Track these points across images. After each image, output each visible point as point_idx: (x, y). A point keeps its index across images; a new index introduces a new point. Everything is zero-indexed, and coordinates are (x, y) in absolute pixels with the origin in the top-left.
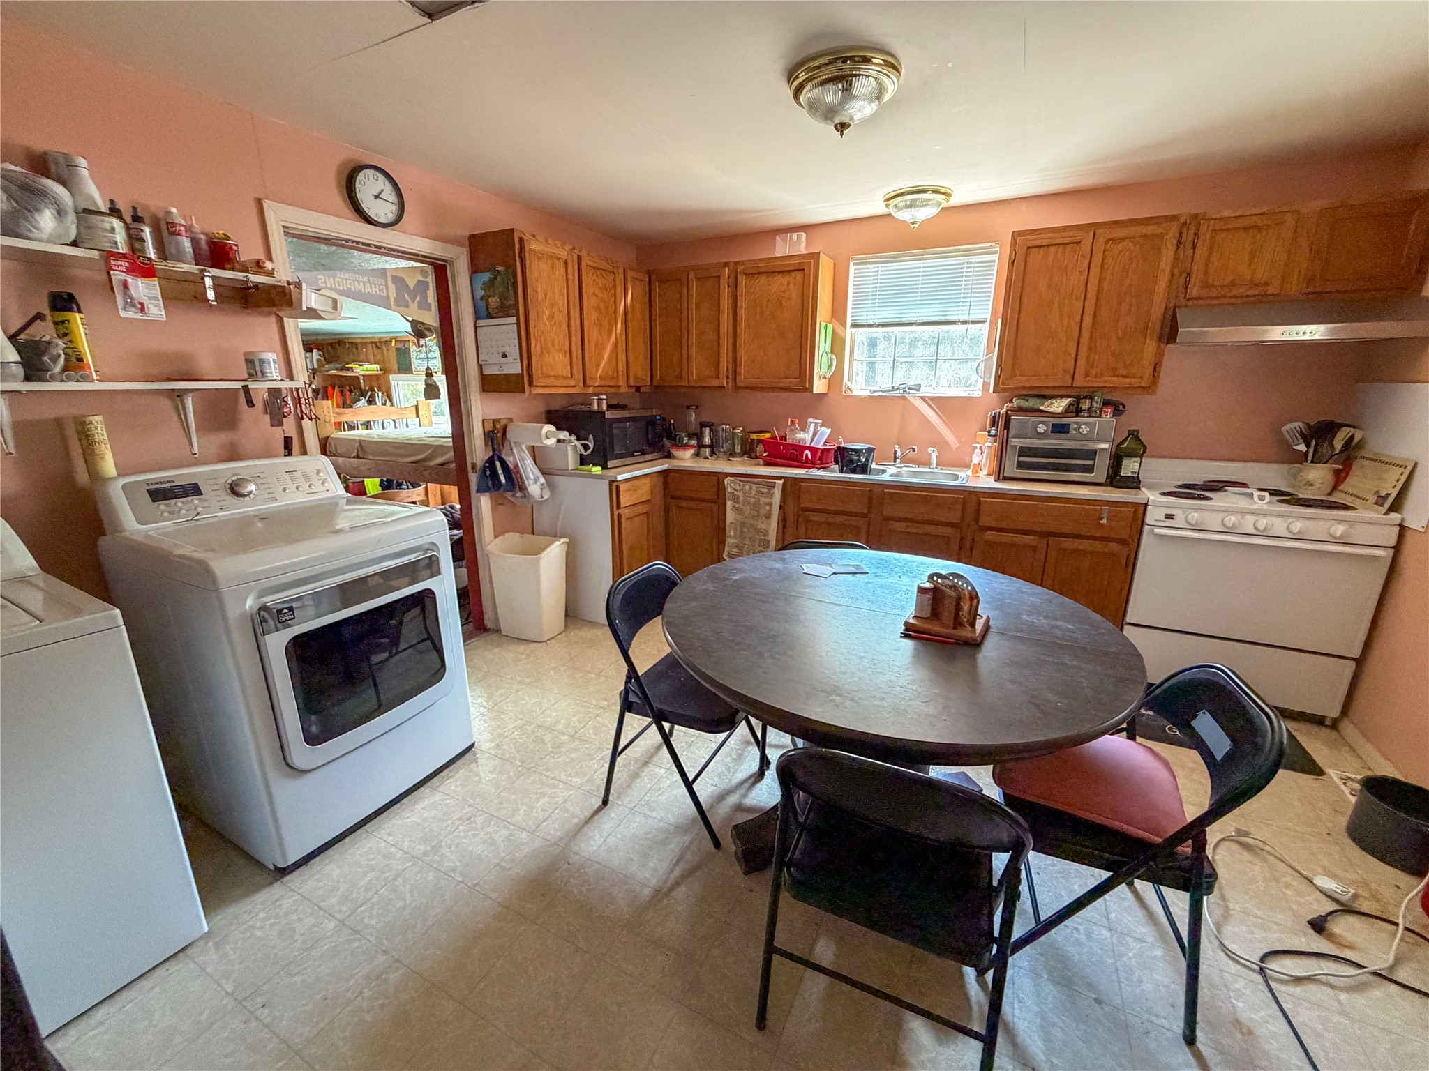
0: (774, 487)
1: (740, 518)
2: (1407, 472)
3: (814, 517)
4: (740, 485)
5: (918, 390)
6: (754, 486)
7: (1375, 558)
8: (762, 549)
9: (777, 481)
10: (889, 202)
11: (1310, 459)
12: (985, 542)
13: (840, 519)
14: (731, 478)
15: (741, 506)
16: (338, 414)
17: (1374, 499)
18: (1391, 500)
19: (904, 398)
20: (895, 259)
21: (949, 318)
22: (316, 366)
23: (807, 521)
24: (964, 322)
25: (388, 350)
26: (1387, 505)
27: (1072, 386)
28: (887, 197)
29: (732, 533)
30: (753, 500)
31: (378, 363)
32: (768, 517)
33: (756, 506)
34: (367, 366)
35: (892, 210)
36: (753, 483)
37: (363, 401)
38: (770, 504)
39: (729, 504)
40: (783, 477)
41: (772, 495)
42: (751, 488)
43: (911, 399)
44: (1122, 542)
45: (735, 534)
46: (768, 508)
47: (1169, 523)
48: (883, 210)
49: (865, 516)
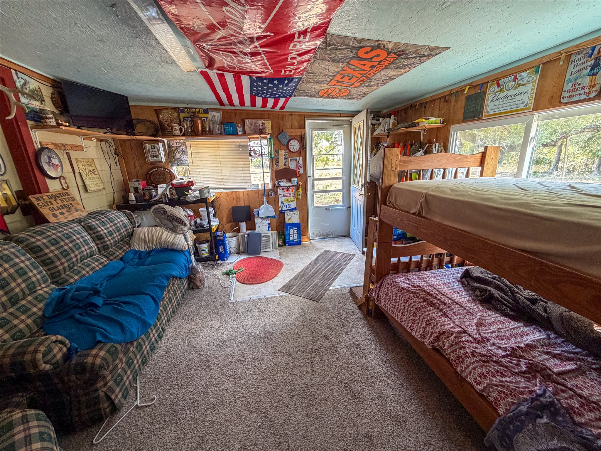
16: (404, 162)
22: (391, 127)
25: (456, 101)
31: (442, 117)
34: (432, 119)
37: (421, 152)
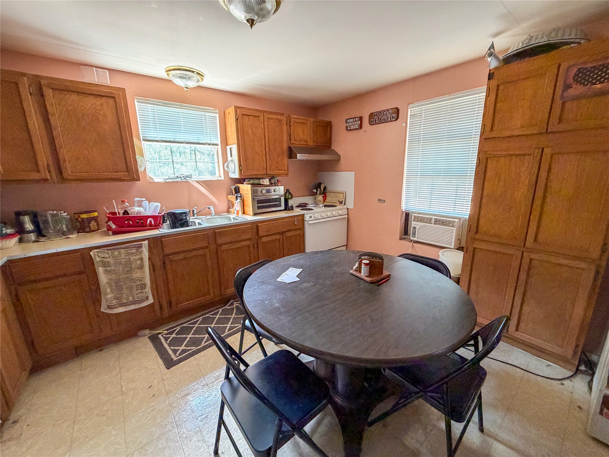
0: (142, 247)
1: (113, 277)
2: (345, 194)
3: (175, 258)
4: (108, 253)
5: (191, 178)
6: (123, 251)
7: (345, 218)
8: (140, 291)
9: (143, 242)
10: (170, 72)
11: (318, 194)
12: (263, 243)
13: (194, 253)
14: (98, 250)
15: (113, 268)
17: (338, 203)
18: (344, 202)
19: (187, 182)
20: (165, 105)
21: (201, 142)
23: (171, 261)
24: (209, 144)
26: (343, 203)
27: (267, 174)
28: (168, 69)
29: (109, 290)
30: (124, 260)
32: (141, 267)
33: (128, 264)
35: (171, 78)
36: (122, 248)
38: (142, 259)
39: (100, 270)
40: (147, 239)
41: (141, 253)
42: (120, 253)
43: (191, 182)
44: (300, 229)
45: (111, 290)
46: (139, 262)
47: (311, 219)
48: (164, 75)
49: (207, 247)
